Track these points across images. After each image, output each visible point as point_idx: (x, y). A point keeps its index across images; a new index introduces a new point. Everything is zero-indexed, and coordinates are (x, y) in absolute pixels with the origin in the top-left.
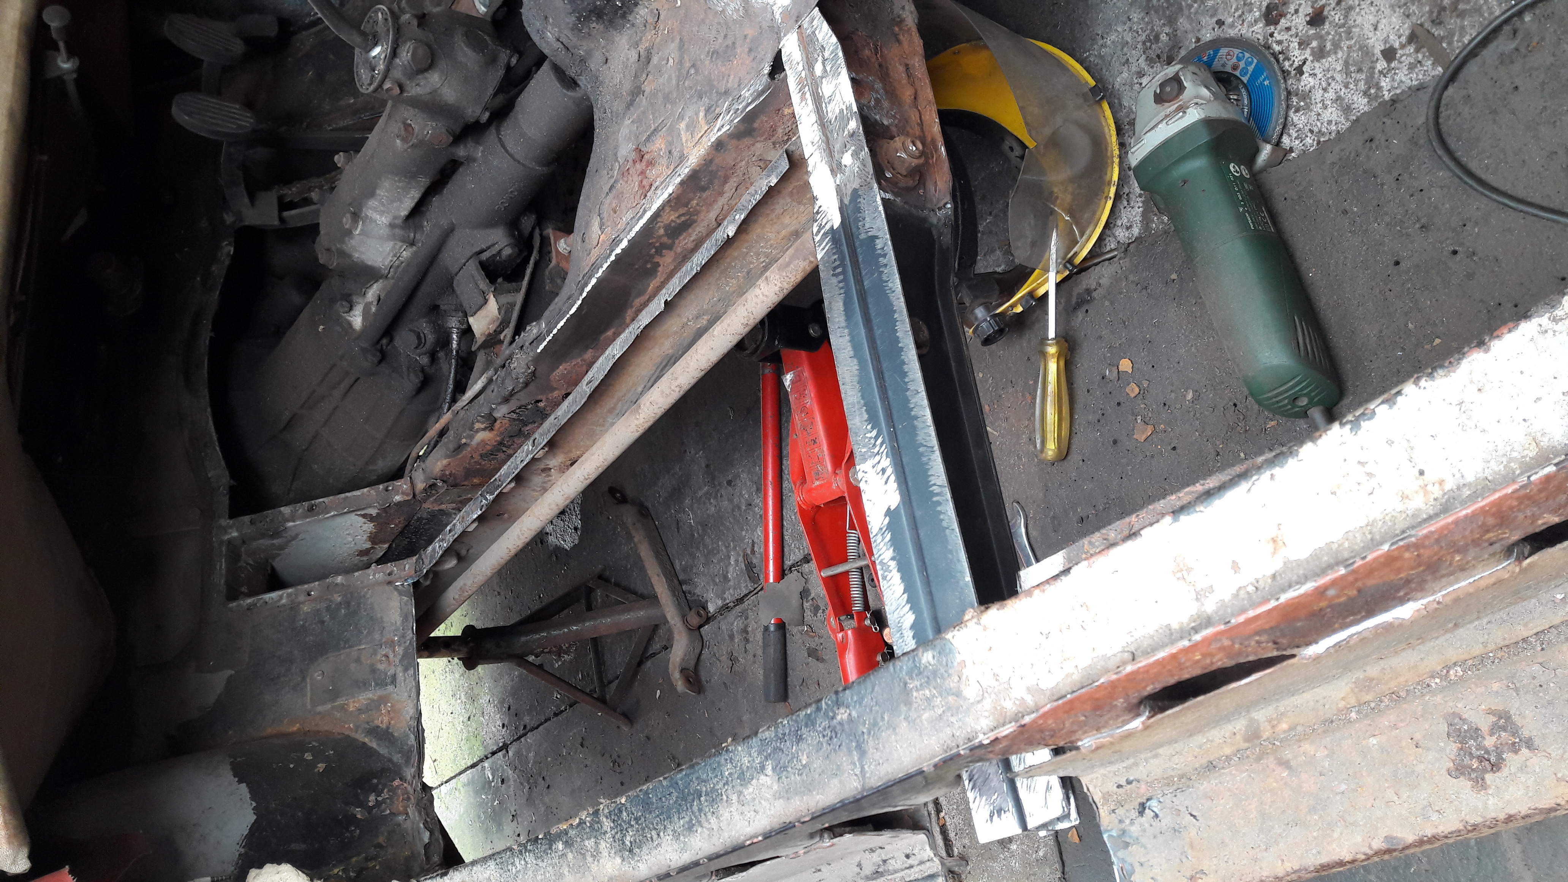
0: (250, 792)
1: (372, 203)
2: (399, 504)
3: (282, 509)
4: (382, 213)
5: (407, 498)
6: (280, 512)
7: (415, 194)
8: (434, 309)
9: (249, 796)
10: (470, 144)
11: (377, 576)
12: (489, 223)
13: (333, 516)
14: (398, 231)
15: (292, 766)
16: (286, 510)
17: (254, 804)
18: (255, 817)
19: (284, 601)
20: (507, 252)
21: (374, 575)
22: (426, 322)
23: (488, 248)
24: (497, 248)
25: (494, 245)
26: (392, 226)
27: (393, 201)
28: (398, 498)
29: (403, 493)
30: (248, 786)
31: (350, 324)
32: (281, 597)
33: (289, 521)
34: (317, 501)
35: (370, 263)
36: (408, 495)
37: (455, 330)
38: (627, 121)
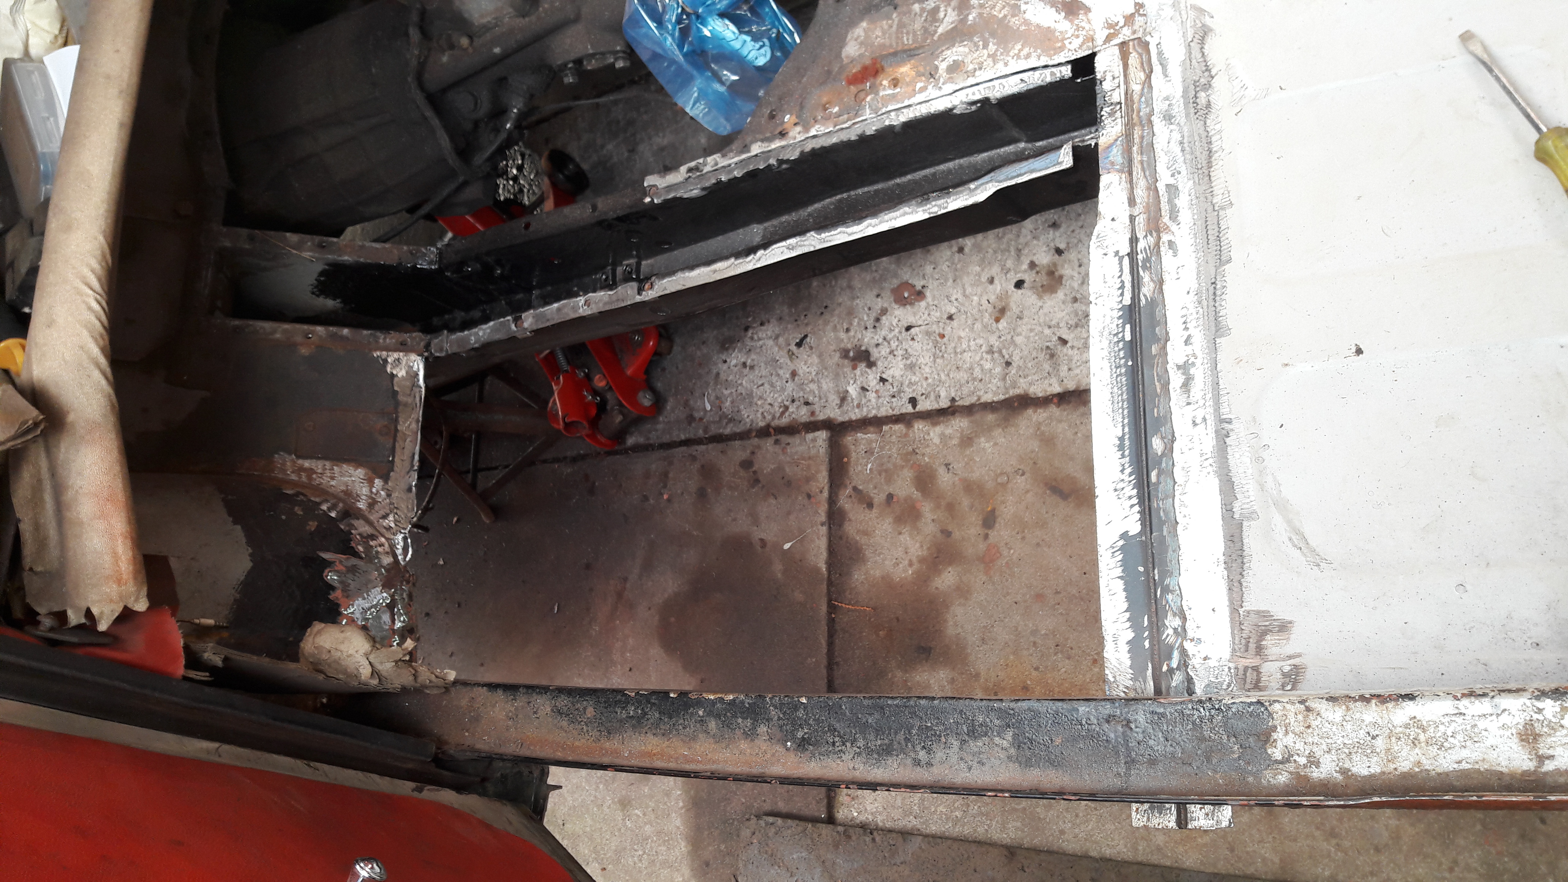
0: (246, 536)
3: (288, 234)
6: (286, 236)
8: (503, 82)
9: (244, 540)
15: (284, 517)
16: (294, 237)
17: (250, 551)
18: (251, 564)
19: (278, 336)
22: (487, 92)
28: (422, 265)
29: (429, 262)
30: (243, 528)
32: (276, 330)
33: (291, 248)
35: (467, 14)
36: (433, 264)
38: (864, 24)
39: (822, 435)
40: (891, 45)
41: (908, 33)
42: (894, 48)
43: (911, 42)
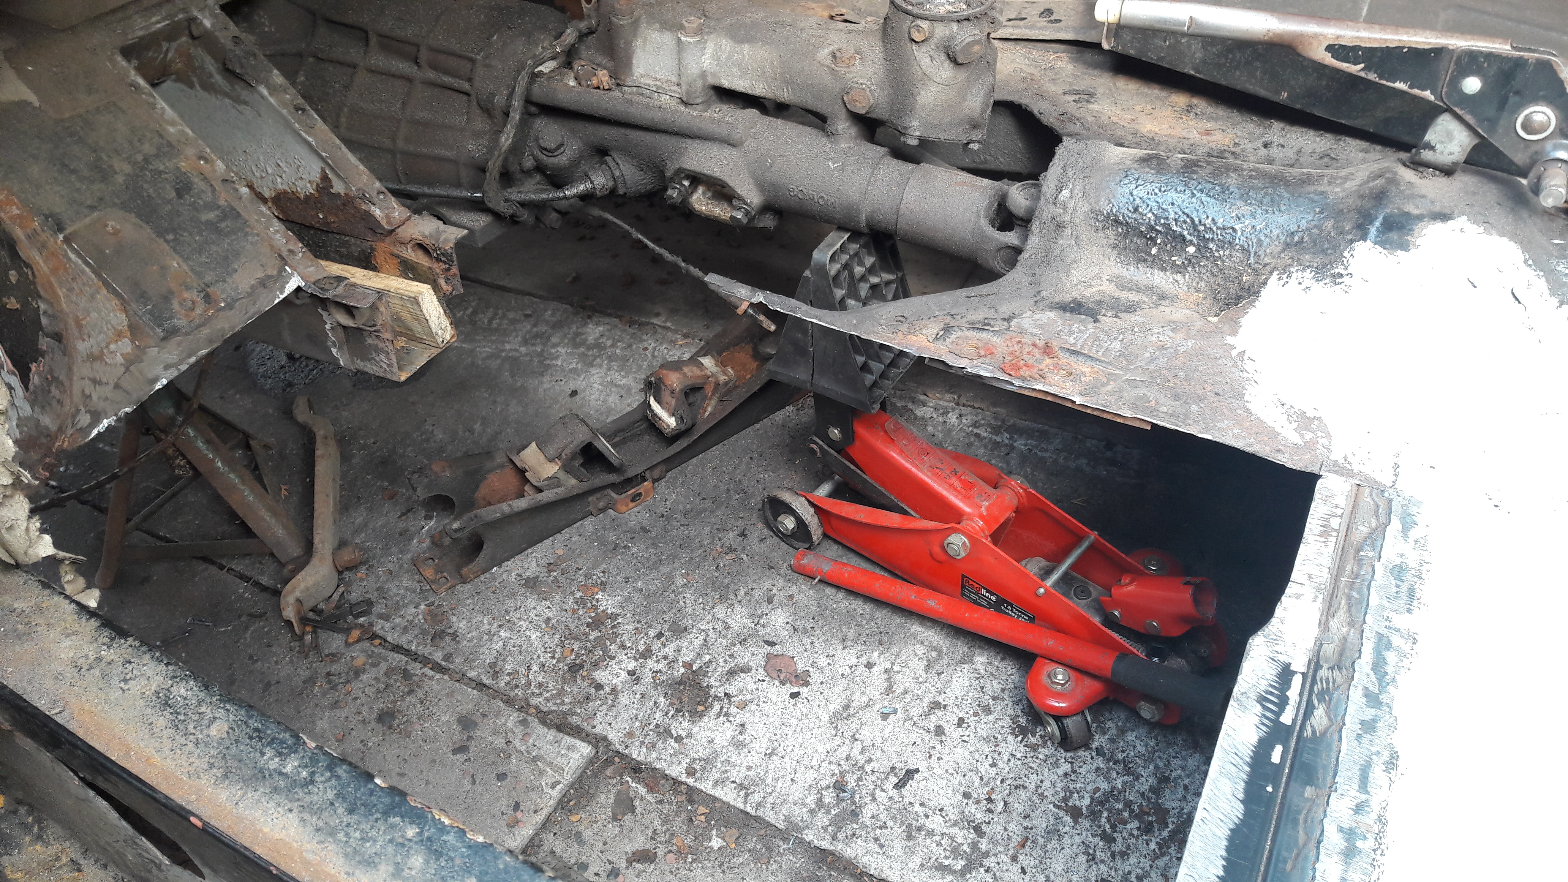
1: (726, 44)
2: (369, 217)
3: (274, 70)
4: (717, 58)
5: (381, 224)
6: (271, 71)
7: (760, 90)
8: (602, 152)
10: (854, 131)
11: (278, 236)
12: (763, 184)
13: (305, 141)
14: (699, 84)
16: (278, 78)
19: (171, 130)
21: (277, 232)
22: (579, 148)
26: (703, 75)
27: (739, 66)
28: (377, 212)
29: (388, 217)
32: (173, 124)
33: (267, 87)
34: (312, 112)
35: (634, 62)
36: (389, 223)
37: (588, 185)
38: (1052, 315)
39: (586, 749)
40: (1074, 344)
41: (1100, 346)
42: (1078, 348)
43: (1100, 354)
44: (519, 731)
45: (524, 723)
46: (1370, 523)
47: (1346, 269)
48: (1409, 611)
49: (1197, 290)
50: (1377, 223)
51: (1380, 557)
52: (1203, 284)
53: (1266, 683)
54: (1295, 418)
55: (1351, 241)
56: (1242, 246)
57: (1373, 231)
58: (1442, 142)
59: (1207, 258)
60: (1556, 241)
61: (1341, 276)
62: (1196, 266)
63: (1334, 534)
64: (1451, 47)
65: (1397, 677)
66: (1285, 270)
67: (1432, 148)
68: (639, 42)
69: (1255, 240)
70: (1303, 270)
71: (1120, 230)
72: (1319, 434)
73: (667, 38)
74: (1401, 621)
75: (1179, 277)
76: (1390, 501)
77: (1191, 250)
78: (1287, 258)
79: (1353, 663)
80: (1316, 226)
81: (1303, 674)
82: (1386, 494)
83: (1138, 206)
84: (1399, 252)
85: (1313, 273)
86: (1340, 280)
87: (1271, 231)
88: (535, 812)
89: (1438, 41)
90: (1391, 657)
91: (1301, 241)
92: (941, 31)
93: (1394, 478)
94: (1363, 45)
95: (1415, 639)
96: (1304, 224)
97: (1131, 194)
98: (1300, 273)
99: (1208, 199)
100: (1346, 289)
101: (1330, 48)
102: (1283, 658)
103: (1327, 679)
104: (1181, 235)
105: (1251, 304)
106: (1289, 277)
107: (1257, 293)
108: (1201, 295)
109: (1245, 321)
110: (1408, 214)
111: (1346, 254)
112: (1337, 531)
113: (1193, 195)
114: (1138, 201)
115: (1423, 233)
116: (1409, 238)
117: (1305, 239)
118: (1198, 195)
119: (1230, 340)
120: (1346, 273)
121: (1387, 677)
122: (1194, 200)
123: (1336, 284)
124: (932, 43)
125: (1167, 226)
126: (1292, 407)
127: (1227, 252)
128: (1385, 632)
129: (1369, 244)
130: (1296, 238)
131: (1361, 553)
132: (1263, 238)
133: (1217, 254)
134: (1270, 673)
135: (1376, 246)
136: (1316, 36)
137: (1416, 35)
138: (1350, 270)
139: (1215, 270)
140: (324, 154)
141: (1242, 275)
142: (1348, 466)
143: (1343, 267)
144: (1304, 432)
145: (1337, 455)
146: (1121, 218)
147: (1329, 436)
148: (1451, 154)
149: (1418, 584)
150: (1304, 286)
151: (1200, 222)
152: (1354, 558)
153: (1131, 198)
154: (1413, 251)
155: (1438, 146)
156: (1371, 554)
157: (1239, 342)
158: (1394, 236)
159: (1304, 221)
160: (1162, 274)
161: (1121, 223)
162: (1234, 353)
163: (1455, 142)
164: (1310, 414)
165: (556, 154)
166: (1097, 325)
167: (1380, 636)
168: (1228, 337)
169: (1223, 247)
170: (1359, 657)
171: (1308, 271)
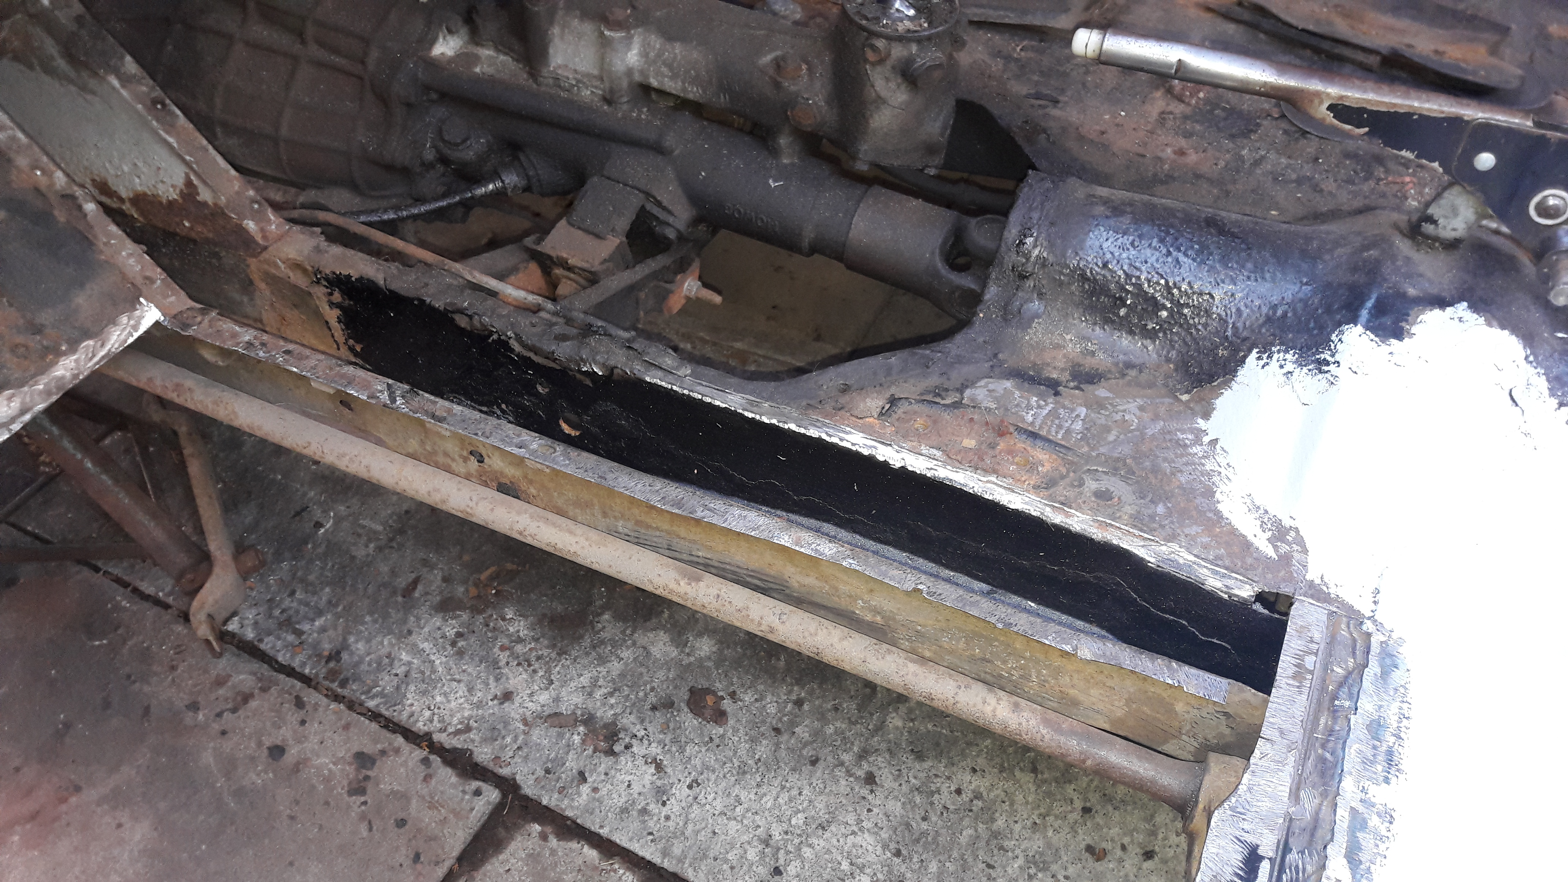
1: (656, 42)
2: (241, 231)
3: (128, 58)
4: (644, 54)
5: (259, 238)
6: (122, 58)
7: (693, 93)
8: (514, 147)
10: (797, 145)
11: (132, 261)
12: (695, 198)
13: (165, 142)
14: (625, 84)
16: (130, 65)
20: (671, 234)
21: (130, 255)
23: (664, 209)
24: (671, 220)
25: (670, 212)
26: (629, 72)
27: (670, 67)
28: (251, 225)
29: (262, 230)
31: (433, 42)
33: (119, 77)
34: (176, 110)
35: (551, 51)
36: (265, 237)
37: (499, 184)
38: (1008, 384)
40: (1032, 423)
41: (1060, 427)
42: (1036, 429)
43: (1060, 436)
44: (421, 771)
45: (425, 761)
46: (1346, 662)
47: (1333, 356)
48: (1387, 781)
49: (1168, 360)
50: (1369, 304)
51: (1356, 709)
52: (1174, 352)
53: (1230, 870)
54: (1269, 526)
55: (1340, 324)
56: (1218, 314)
57: (1364, 314)
58: (1446, 217)
59: (1181, 326)
60: (1560, 335)
61: (1328, 363)
62: (1168, 332)
63: (1309, 677)
64: (1466, 118)
65: (1373, 867)
66: (1266, 349)
67: (1435, 222)
68: (556, 30)
69: (1234, 310)
70: (1286, 352)
71: (1087, 287)
72: (1295, 547)
73: (588, 28)
74: (1379, 794)
75: (1148, 342)
76: (1369, 635)
77: (1164, 314)
78: (1268, 334)
79: (1325, 847)
80: (1301, 300)
81: (1270, 859)
82: (1364, 628)
83: (1107, 262)
84: (1393, 341)
85: (1296, 356)
86: (1326, 368)
87: (1252, 301)
88: (437, 863)
89: (1453, 110)
90: (1366, 840)
91: (1285, 314)
92: (898, 52)
93: (1373, 607)
94: (1369, 107)
95: (1392, 816)
96: (1288, 296)
97: (1101, 247)
98: (1282, 354)
99: (1186, 260)
100: (1332, 379)
101: (1331, 108)
102: (1251, 839)
103: (1297, 867)
104: (1154, 298)
105: (1227, 384)
106: (1270, 357)
107: (1233, 373)
108: (1172, 366)
109: (1219, 403)
110: (1403, 296)
111: (1333, 337)
112: (1312, 672)
113: (1169, 253)
114: (1108, 256)
115: (1419, 320)
116: (1403, 324)
117: (1289, 315)
118: (1175, 253)
119: (1201, 423)
120: (1333, 360)
121: (1362, 867)
122: (1170, 259)
123: (1320, 372)
124: (889, 63)
125: (1139, 286)
126: (1266, 512)
127: (1203, 320)
128: (1361, 808)
129: (1359, 329)
130: (1279, 312)
131: (1337, 702)
132: (1243, 308)
133: (1191, 322)
134: (1236, 857)
135: (1368, 332)
136: (1317, 94)
137: (1428, 101)
138: (1338, 357)
139: (1188, 339)
140: (188, 158)
141: (1217, 347)
142: (1325, 589)
143: (1329, 353)
144: (1279, 544)
145: (1312, 575)
146: (1089, 274)
147: (1305, 551)
148: (1454, 230)
149: (1396, 746)
150: (1285, 370)
151: (1175, 284)
152: (1329, 709)
153: (1101, 252)
154: (1406, 340)
155: (1441, 221)
156: (1347, 704)
157: (1212, 427)
158: (1388, 321)
159: (1290, 293)
160: (1130, 338)
161: (1088, 279)
162: (1206, 440)
163: (1460, 218)
164: (1287, 522)
165: (460, 148)
166: (1058, 398)
167: (1353, 811)
168: (1200, 421)
169: (1198, 315)
170: (1332, 840)
171: (1291, 352)
